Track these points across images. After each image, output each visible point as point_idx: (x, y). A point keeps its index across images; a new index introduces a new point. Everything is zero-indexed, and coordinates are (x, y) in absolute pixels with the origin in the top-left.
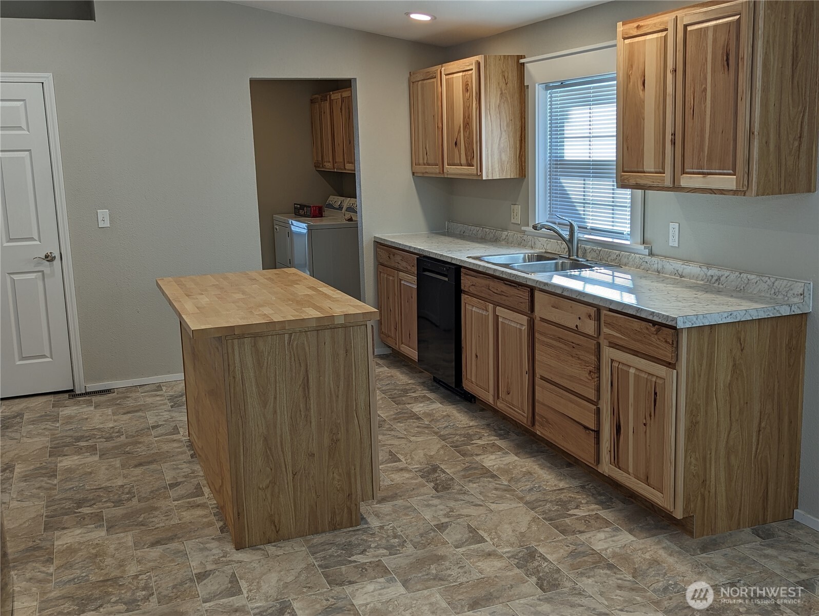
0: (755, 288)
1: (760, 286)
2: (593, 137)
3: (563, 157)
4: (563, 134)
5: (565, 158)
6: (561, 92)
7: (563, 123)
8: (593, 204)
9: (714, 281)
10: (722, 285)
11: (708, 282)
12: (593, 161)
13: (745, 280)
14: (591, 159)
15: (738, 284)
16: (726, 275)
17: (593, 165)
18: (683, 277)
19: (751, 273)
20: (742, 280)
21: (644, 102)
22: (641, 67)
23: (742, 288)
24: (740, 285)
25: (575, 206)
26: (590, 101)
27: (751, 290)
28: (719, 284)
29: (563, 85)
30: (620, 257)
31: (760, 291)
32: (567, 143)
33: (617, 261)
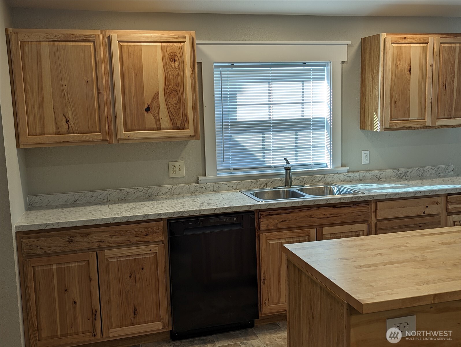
0: (428, 174)
1: (431, 172)
2: (272, 104)
3: (236, 119)
4: (236, 102)
5: (238, 120)
6: (230, 71)
7: (236, 94)
8: (273, 150)
9: (403, 176)
10: (408, 176)
11: (399, 177)
12: (273, 120)
13: (422, 171)
14: (271, 119)
15: (417, 174)
16: (410, 171)
17: (273, 123)
18: (380, 178)
19: (426, 166)
20: (420, 172)
21: (410, 81)
22: (408, 61)
23: (420, 175)
24: (419, 174)
25: (252, 154)
26: (270, 79)
27: (426, 175)
28: (406, 177)
29: (232, 65)
30: (325, 179)
31: (431, 174)
32: (239, 108)
33: (322, 181)
